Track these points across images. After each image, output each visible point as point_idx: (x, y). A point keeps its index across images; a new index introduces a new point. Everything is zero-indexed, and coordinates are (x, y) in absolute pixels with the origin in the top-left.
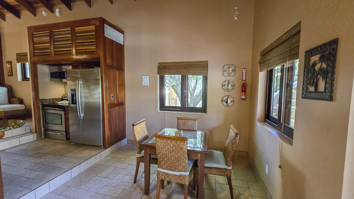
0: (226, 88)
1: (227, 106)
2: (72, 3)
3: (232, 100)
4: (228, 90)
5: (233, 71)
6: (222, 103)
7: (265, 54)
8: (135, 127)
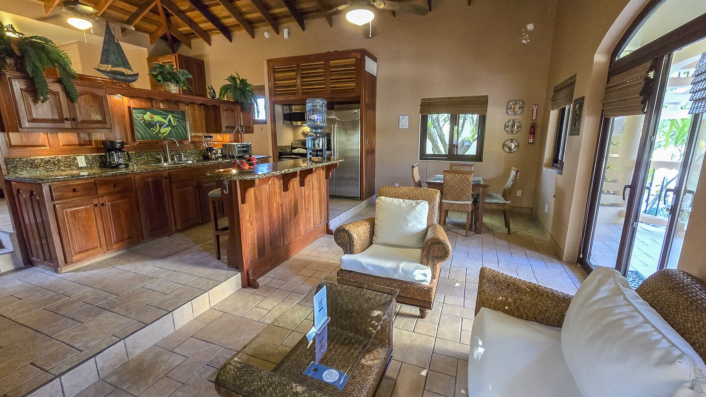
0: (510, 130)
1: (510, 152)
2: (305, 21)
3: (517, 145)
4: (512, 132)
5: (520, 108)
6: (503, 149)
7: (557, 90)
8: (414, 169)
